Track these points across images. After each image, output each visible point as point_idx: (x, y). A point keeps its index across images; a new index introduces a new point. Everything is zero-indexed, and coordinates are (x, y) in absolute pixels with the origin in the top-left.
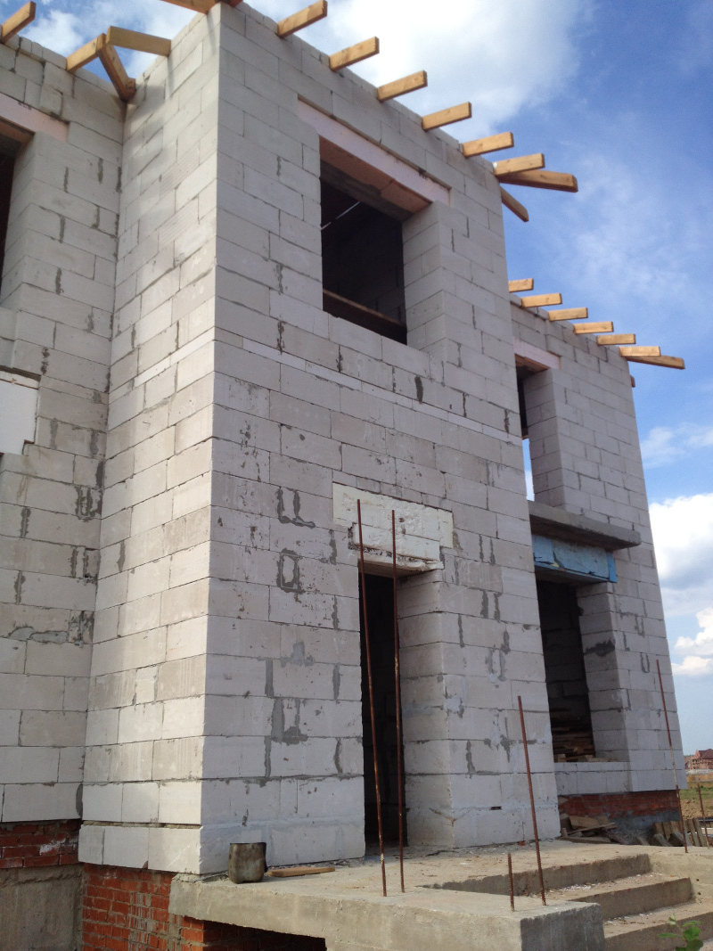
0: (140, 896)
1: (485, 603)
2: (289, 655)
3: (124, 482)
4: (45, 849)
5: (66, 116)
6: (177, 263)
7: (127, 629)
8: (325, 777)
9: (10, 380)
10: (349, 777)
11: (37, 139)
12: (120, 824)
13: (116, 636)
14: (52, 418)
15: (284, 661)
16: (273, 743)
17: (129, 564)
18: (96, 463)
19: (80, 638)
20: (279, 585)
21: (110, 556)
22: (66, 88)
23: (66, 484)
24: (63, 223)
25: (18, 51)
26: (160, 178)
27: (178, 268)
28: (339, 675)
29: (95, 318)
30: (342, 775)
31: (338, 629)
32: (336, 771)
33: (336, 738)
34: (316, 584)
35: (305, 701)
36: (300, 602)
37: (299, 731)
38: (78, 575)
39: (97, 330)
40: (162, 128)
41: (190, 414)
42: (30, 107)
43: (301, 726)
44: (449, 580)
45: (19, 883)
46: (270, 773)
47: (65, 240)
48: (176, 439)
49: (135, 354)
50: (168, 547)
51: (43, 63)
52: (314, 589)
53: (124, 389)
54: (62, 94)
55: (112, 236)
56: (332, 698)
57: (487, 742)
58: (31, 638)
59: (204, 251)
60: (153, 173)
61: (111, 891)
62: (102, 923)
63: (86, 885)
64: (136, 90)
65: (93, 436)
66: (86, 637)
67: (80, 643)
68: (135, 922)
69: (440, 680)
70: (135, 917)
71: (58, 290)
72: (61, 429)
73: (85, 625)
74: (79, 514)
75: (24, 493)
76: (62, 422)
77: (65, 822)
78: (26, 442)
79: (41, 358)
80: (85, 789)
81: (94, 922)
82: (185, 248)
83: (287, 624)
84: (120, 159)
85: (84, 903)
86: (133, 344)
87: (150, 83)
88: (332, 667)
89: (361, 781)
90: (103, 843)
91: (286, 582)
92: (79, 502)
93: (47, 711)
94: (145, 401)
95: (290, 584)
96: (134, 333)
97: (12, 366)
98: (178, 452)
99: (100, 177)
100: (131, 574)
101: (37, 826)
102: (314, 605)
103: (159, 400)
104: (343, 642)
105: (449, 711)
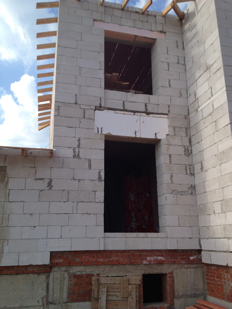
0: (226, 274)
3: (199, 143)
4: (191, 258)
5: (164, 31)
6: (208, 68)
7: (208, 190)
9: (160, 117)
11: (157, 41)
12: (216, 251)
13: (204, 192)
14: (173, 126)
17: (204, 169)
18: (188, 138)
19: (192, 193)
21: (197, 167)
22: (163, 22)
23: (180, 146)
24: (168, 65)
25: (148, 15)
26: (198, 41)
27: (209, 69)
29: (182, 92)
38: (188, 174)
39: (183, 96)
40: (196, 25)
41: (220, 117)
42: (154, 31)
45: (185, 268)
47: (170, 70)
48: (216, 126)
49: (197, 101)
50: (219, 163)
51: (155, 16)
53: (194, 113)
54: (162, 24)
55: (184, 65)
58: (177, 194)
59: (218, 61)
60: (195, 40)
61: (215, 272)
62: (213, 282)
63: (206, 270)
64: (185, 15)
65: (186, 129)
66: (194, 192)
67: (192, 195)
68: (225, 283)
70: (225, 281)
71: (170, 86)
72: (177, 129)
73: (193, 189)
74: (186, 154)
75: (169, 150)
76: (176, 127)
77: (196, 250)
78: (167, 135)
79: (168, 108)
80: (201, 240)
81: (210, 282)
82: (210, 62)
84: (182, 39)
85: (206, 276)
86: (195, 98)
87: (189, 11)
90: (210, 257)
92: (185, 151)
93: (186, 216)
94: (202, 116)
96: (195, 94)
97: (160, 112)
98: (217, 130)
99: (177, 46)
100: (206, 172)
101: (188, 251)
103: (208, 114)
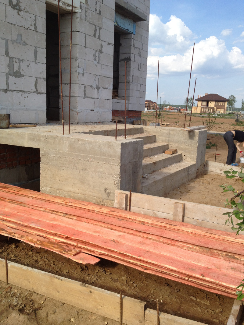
1: (95, 31)
2: (15, 39)
8: (31, 92)
10: (41, 93)
15: (13, 42)
16: (10, 76)
20: (10, 5)
28: (37, 51)
30: (38, 92)
31: (37, 31)
32: (36, 91)
33: (36, 78)
34: (27, 8)
35: (23, 60)
36: (20, 15)
37: (20, 73)
43: (21, 71)
44: (83, 18)
46: (8, 88)
52: (26, 10)
56: (34, 61)
57: (91, 86)
69: (76, 60)
83: (14, 25)
88: (34, 48)
89: (45, 96)
91: (13, 4)
95: (15, 6)
102: (26, 18)
104: (39, 38)
105: (79, 73)
